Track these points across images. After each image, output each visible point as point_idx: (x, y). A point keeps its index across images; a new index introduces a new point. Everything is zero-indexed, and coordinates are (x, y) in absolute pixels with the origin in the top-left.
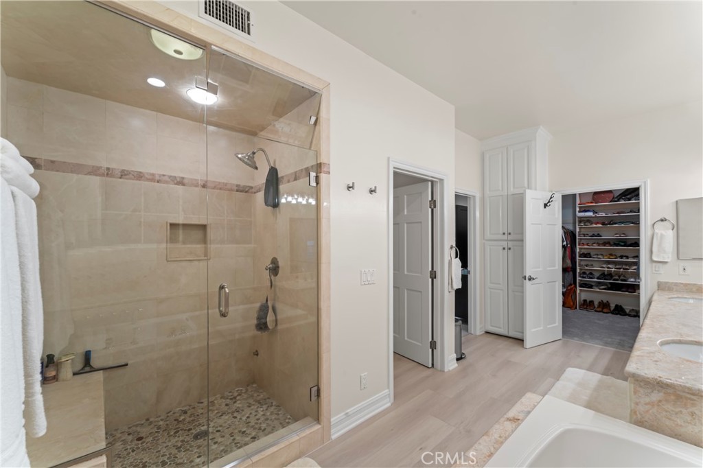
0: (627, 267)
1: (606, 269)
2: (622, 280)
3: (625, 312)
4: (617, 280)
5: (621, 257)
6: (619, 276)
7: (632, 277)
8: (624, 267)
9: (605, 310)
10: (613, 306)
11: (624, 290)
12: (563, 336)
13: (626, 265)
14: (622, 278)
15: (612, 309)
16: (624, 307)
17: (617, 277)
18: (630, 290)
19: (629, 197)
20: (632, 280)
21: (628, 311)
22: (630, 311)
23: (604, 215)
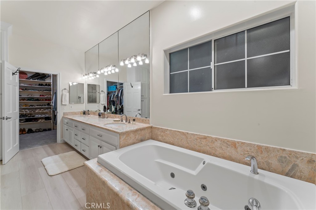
0: (35, 110)
1: (25, 112)
2: (32, 117)
3: (33, 131)
4: (30, 117)
5: (32, 106)
6: (31, 115)
7: (37, 115)
8: (33, 110)
9: (24, 133)
10: (27, 130)
11: (33, 121)
12: (19, 150)
13: (34, 109)
14: (32, 115)
15: (26, 131)
16: (32, 129)
17: (30, 116)
18: (36, 121)
19: (35, 78)
20: (37, 116)
21: (34, 131)
22: (35, 130)
23: (23, 85)
